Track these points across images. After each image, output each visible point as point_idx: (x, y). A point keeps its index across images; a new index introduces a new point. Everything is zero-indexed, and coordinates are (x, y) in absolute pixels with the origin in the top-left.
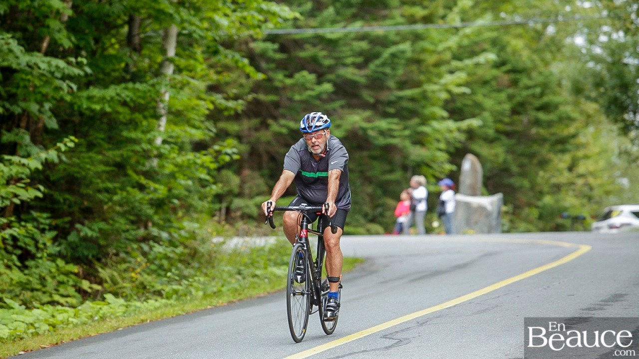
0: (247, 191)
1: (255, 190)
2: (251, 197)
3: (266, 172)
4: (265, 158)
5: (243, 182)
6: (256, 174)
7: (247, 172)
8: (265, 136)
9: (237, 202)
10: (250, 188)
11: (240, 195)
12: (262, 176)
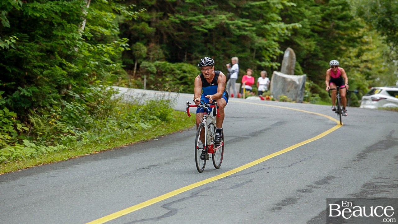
0: (151, 57)
1: (156, 57)
2: (154, 61)
3: (164, 45)
4: (165, 37)
5: (149, 51)
6: (158, 47)
7: (152, 45)
8: (165, 23)
9: (144, 64)
10: (153, 55)
11: (147, 59)
12: (162, 48)
